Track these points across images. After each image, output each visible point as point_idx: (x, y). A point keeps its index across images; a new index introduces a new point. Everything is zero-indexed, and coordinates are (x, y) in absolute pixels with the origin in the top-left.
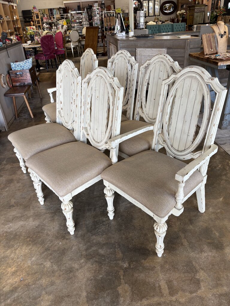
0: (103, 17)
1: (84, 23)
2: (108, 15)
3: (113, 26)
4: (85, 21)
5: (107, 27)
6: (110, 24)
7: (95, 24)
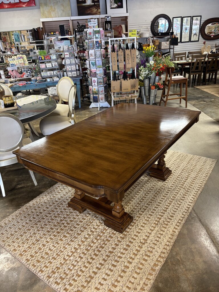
0: (110, 50)
1: (68, 61)
2: (120, 46)
3: (131, 70)
4: (68, 58)
5: (117, 72)
6: (125, 65)
7: (91, 65)
